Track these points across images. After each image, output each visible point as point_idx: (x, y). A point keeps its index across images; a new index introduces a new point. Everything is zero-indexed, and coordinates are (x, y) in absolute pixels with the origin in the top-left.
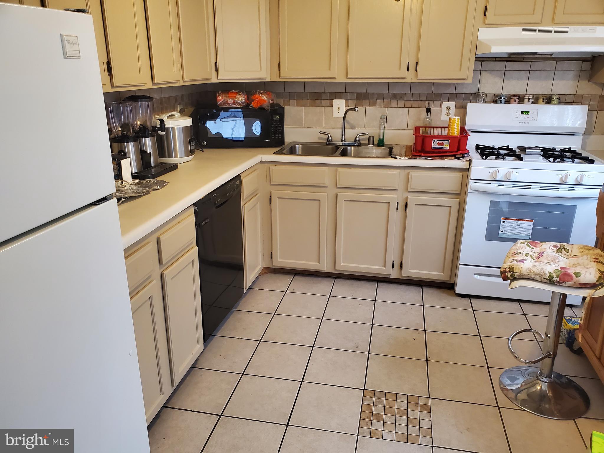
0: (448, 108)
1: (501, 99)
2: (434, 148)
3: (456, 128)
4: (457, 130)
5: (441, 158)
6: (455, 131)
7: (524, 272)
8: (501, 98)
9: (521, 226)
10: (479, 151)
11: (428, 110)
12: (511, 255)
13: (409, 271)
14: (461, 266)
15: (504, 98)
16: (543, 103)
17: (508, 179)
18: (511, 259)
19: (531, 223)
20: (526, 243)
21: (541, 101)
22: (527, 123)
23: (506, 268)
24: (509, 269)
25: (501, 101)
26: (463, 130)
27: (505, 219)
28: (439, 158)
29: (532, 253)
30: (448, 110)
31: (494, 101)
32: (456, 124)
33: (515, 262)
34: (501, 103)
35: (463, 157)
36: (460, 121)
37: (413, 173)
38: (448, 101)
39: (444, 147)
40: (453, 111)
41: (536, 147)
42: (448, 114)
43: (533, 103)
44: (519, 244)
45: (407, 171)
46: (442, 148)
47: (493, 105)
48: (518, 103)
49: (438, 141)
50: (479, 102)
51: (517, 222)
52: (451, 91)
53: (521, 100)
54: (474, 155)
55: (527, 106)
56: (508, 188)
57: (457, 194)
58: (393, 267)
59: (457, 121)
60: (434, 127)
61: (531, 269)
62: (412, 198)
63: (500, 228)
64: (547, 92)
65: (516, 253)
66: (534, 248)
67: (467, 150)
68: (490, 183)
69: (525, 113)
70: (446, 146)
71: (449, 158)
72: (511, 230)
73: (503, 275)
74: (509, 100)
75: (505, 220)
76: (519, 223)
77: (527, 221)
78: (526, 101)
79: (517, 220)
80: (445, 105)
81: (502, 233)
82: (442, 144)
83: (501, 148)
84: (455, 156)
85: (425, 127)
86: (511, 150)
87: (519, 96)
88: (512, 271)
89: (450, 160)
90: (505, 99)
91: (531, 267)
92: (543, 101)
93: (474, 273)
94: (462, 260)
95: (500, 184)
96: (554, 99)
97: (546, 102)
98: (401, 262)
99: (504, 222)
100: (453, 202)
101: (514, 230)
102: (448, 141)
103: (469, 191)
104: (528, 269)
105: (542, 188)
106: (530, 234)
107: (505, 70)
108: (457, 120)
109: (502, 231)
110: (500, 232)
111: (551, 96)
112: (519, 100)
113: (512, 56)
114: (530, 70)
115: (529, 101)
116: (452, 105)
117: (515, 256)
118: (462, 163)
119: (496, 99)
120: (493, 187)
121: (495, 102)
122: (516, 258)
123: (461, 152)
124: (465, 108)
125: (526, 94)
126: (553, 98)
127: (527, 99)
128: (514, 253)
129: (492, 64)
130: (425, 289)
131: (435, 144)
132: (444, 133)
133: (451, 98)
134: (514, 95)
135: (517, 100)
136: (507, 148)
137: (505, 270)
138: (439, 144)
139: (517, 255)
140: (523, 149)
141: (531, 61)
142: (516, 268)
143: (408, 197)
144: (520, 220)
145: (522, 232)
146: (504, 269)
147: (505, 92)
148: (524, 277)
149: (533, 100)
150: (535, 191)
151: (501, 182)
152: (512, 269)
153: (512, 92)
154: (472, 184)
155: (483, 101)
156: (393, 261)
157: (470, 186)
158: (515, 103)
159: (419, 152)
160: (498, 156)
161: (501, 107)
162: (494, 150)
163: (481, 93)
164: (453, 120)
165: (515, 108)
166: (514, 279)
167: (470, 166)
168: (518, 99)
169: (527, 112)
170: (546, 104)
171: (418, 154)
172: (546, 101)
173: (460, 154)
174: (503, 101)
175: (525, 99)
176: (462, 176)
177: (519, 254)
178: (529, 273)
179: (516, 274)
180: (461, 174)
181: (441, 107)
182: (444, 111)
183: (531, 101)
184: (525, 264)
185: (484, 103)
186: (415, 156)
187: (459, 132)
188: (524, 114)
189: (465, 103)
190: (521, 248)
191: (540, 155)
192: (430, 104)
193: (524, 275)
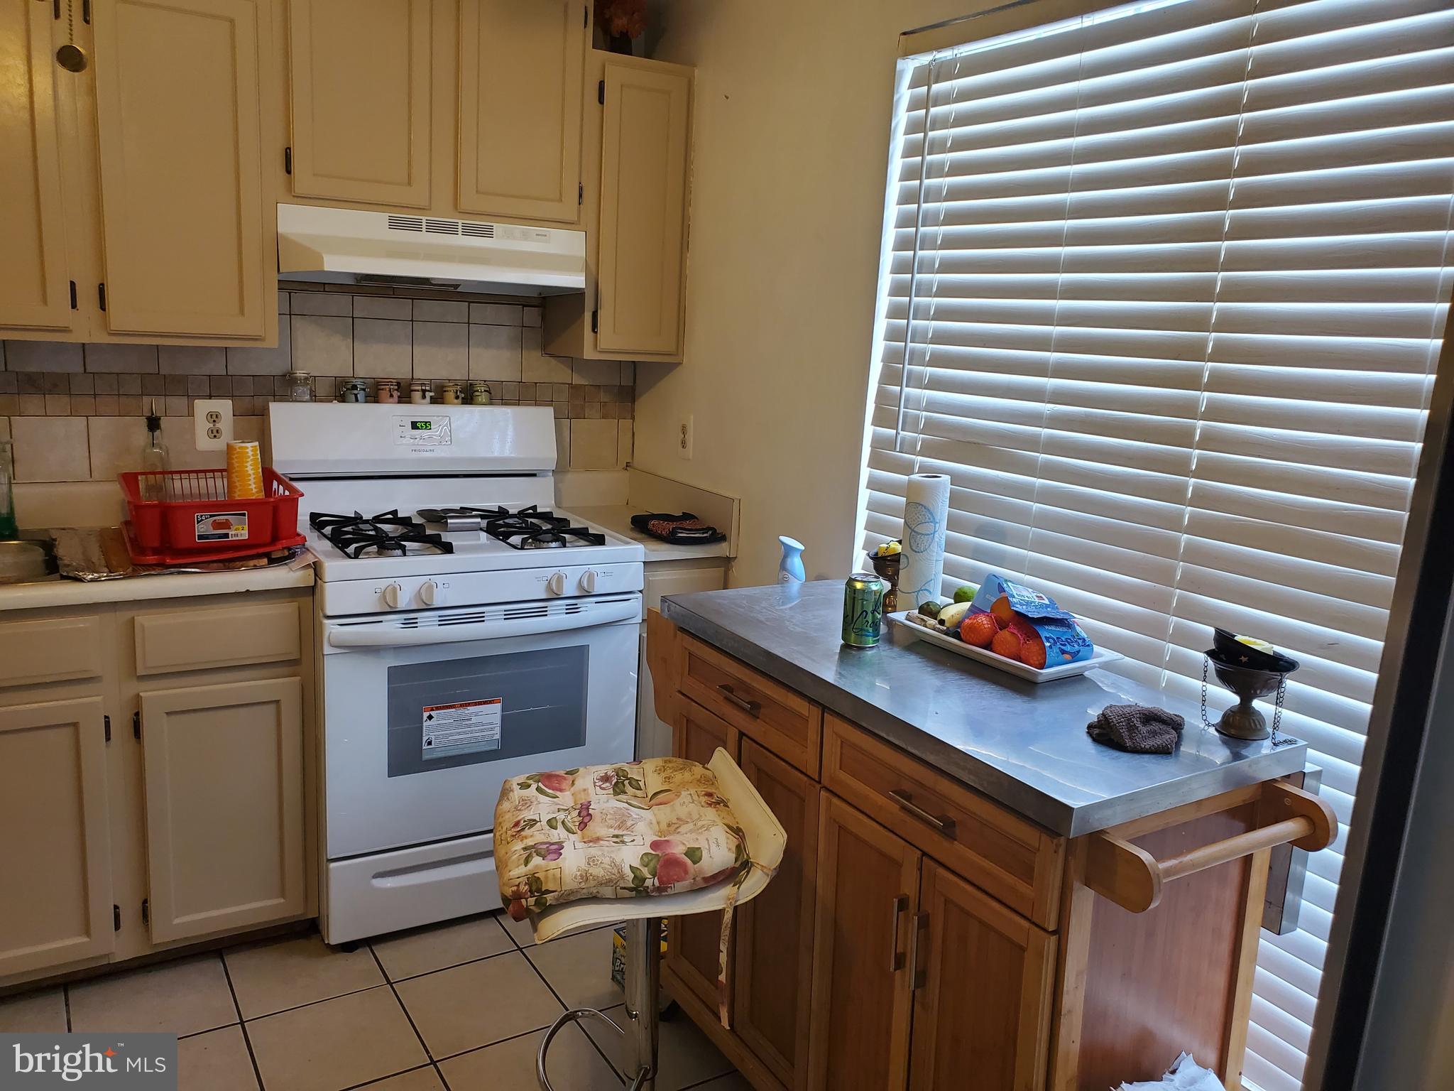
0: (214, 417)
1: (355, 392)
2: (201, 537)
3: (251, 472)
4: (254, 479)
5: (227, 564)
6: (252, 486)
7: (570, 884)
8: (355, 387)
9: (474, 720)
10: (328, 530)
11: (153, 424)
12: (509, 833)
13: (177, 921)
14: (333, 865)
15: (362, 387)
16: (456, 401)
17: (426, 604)
18: (518, 846)
19: (498, 706)
20: (534, 786)
21: (450, 395)
22: (430, 450)
23: (518, 886)
24: (527, 887)
25: (356, 395)
26: (269, 475)
27: (432, 710)
28: (221, 565)
29: (561, 816)
30: (214, 421)
31: (335, 396)
32: (251, 463)
33: (537, 860)
34: (357, 401)
35: (292, 556)
36: (259, 452)
37: (145, 620)
38: (210, 397)
39: (233, 533)
40: (227, 423)
41: (461, 508)
42: (215, 433)
43: (434, 401)
44: (515, 792)
45: (125, 615)
46: (227, 535)
47: (336, 406)
48: (399, 402)
49: (211, 516)
50: (298, 398)
51: (461, 711)
52: (215, 367)
53: (404, 393)
54: (319, 546)
55: (421, 409)
56: (429, 629)
57: (290, 665)
58: (117, 927)
59: (250, 453)
60: (180, 472)
61: (587, 872)
62: (152, 694)
63: (424, 735)
64: (460, 375)
65: (522, 823)
66: (558, 794)
67: (299, 535)
68: (381, 622)
69: (422, 426)
70: (240, 531)
71: (252, 563)
72: (451, 735)
73: (514, 907)
74: (374, 393)
75: (432, 713)
76: (467, 712)
77: (485, 703)
78: (417, 395)
79: (461, 706)
80: (203, 407)
81: (430, 747)
82: (227, 525)
83: (378, 519)
84: (267, 555)
85: (154, 473)
86: (406, 521)
87: (398, 384)
88: (539, 890)
89: (255, 567)
90: (364, 390)
91: (583, 865)
92: (457, 397)
93: (372, 875)
94: (332, 849)
95: (405, 619)
96: (478, 391)
97: (463, 398)
98: (145, 902)
99: (430, 717)
100: (282, 687)
101: (459, 734)
102: (244, 515)
103: (327, 650)
104: (579, 873)
105: (509, 616)
106: (498, 737)
107: (353, 318)
108: (252, 451)
109: (430, 743)
110: (424, 748)
111: (471, 384)
112: (399, 394)
113: (364, 283)
114: (412, 321)
115: (424, 397)
116: (224, 407)
117: (523, 833)
118: (292, 572)
119: (342, 391)
120: (391, 629)
121: (342, 399)
122: (530, 842)
123: (285, 543)
124: (264, 414)
125: (413, 379)
126: (475, 389)
127: (418, 391)
128: (517, 824)
129: (316, 301)
130: (232, 960)
131: (204, 527)
132: (217, 486)
133: (217, 387)
134: (387, 381)
135: (396, 394)
136: (394, 518)
137: (518, 890)
138: (217, 525)
139: (527, 832)
140: (437, 517)
141: (412, 299)
142: (546, 877)
143: (141, 694)
144: (469, 705)
145: (478, 734)
146: (515, 888)
147: (361, 372)
148: (572, 898)
149: (432, 394)
150: (495, 625)
151: (410, 615)
152: (534, 882)
153: (379, 374)
154: (332, 629)
155: (308, 397)
156: (116, 907)
157: (329, 636)
158: (391, 400)
159: (155, 551)
160: (385, 545)
161: (357, 412)
162: (361, 526)
163: (300, 374)
164: (238, 450)
165: (391, 413)
166: (547, 910)
167: (319, 581)
168: (397, 390)
169: (426, 422)
170: (462, 404)
171: (151, 559)
172: (463, 395)
173: (284, 548)
174: (361, 396)
175: (413, 391)
176: (299, 608)
177: (532, 826)
178: (583, 885)
179: (549, 897)
180: (295, 604)
181: (191, 413)
182: (202, 425)
183: (428, 395)
184: (565, 858)
185: (311, 401)
186: (143, 565)
187: (262, 484)
188: (418, 428)
189: (258, 401)
190: (526, 803)
191: (481, 529)
192: (156, 404)
193: (572, 892)
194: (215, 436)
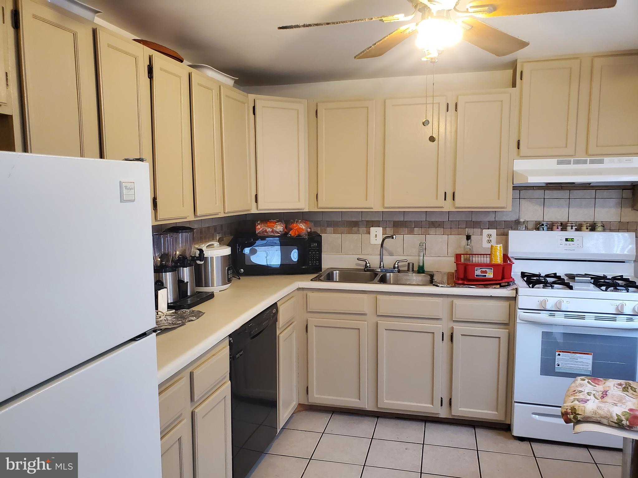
0: (489, 236)
1: (543, 227)
2: (477, 276)
3: (498, 255)
4: (499, 257)
5: (485, 286)
6: (498, 259)
7: (588, 414)
8: (543, 225)
9: (579, 360)
10: (525, 279)
11: (468, 238)
12: (571, 393)
13: (460, 409)
14: (516, 404)
15: (546, 225)
16: (587, 230)
17: (559, 308)
18: (572, 398)
19: (590, 357)
20: (587, 380)
21: (584, 228)
22: (573, 250)
23: (567, 409)
24: (570, 411)
25: (543, 228)
26: (506, 257)
27: (560, 352)
28: (483, 286)
29: (594, 392)
30: (489, 237)
31: (536, 228)
32: (498, 252)
33: (576, 402)
34: (543, 230)
35: (509, 285)
36: (502, 248)
37: (457, 301)
38: (489, 229)
39: (488, 275)
40: (494, 238)
41: (585, 274)
42: (489, 241)
43: (577, 230)
44: (578, 381)
45: (450, 299)
46: (485, 276)
47: (535, 232)
48: (561, 231)
49: (481, 269)
50: (521, 229)
51: (573, 355)
52: (491, 218)
53: (564, 227)
54: (520, 283)
55: (571, 233)
56: (559, 318)
57: (505, 325)
58: (442, 405)
59: (499, 248)
60: (475, 254)
61: (596, 411)
62: (459, 329)
63: (556, 361)
64: (590, 219)
65: (577, 391)
66: (597, 385)
67: (512, 278)
68: (540, 313)
69: (570, 240)
70: (490, 274)
71: (494, 286)
72: (569, 364)
73: (565, 417)
74: (551, 227)
75: (560, 353)
76: (576, 356)
77: (584, 354)
78: (569, 228)
79: (573, 353)
80: (486, 232)
81: (558, 367)
82: (486, 272)
83: (548, 276)
84: (500, 284)
85: (467, 254)
86: (559, 277)
87: (561, 224)
88: (575, 413)
89: (495, 288)
90: (547, 226)
91: (595, 408)
92: (587, 229)
93: (532, 412)
94: (516, 398)
95: (550, 314)
96: (597, 226)
97: (590, 229)
98: (450, 399)
99: (559, 355)
100: (502, 333)
101: (572, 364)
102: (492, 269)
103: (518, 321)
104: (592, 411)
105: (597, 319)
106: (590, 369)
107: (544, 199)
108: (499, 247)
109: (559, 365)
110: (556, 367)
111: (594, 223)
112: (561, 227)
113: (549, 185)
114: (569, 198)
115: (572, 228)
116: (493, 232)
117: (575, 394)
118: (507, 291)
119: (538, 226)
120: (544, 317)
121: (538, 229)
122: (577, 397)
123: (506, 280)
124: (507, 235)
125: (568, 221)
126: (596, 225)
127: (570, 226)
128: (574, 391)
129: (530, 193)
130: (478, 430)
131: (478, 272)
132: (486, 260)
133: (491, 225)
134: (557, 222)
135: (560, 227)
136: (555, 276)
137: (567, 411)
138: (482, 272)
139: (578, 394)
140: (572, 277)
141: (570, 190)
142: (578, 409)
143: (454, 327)
144: (577, 353)
145: (581, 366)
146: (565, 410)
147: (546, 219)
148: (589, 420)
149: (576, 227)
150: (590, 321)
151: (552, 312)
152: (574, 410)
153: (554, 219)
154: (520, 313)
155: (524, 229)
156: (441, 398)
157: (519, 316)
158: (558, 230)
159: (462, 279)
160: (546, 285)
161: (543, 234)
162: (541, 278)
163: (522, 220)
164: (494, 247)
165: (558, 235)
166: (578, 422)
167: (517, 295)
168: (561, 226)
169: (572, 239)
170: (590, 231)
171: (460, 282)
172: (590, 228)
173: (506, 282)
174: (545, 228)
175: (567, 226)
176: (510, 305)
177: (580, 393)
178: (594, 416)
179: (579, 416)
180: (508, 303)
181: (481, 234)
182: (485, 238)
183: (574, 228)
184: (587, 404)
185: (525, 230)
186: (458, 284)
187: (502, 260)
188: (568, 241)
189: (506, 230)
190: (581, 385)
191: (591, 283)
192: (469, 231)
193: (589, 417)
194: (489, 243)
